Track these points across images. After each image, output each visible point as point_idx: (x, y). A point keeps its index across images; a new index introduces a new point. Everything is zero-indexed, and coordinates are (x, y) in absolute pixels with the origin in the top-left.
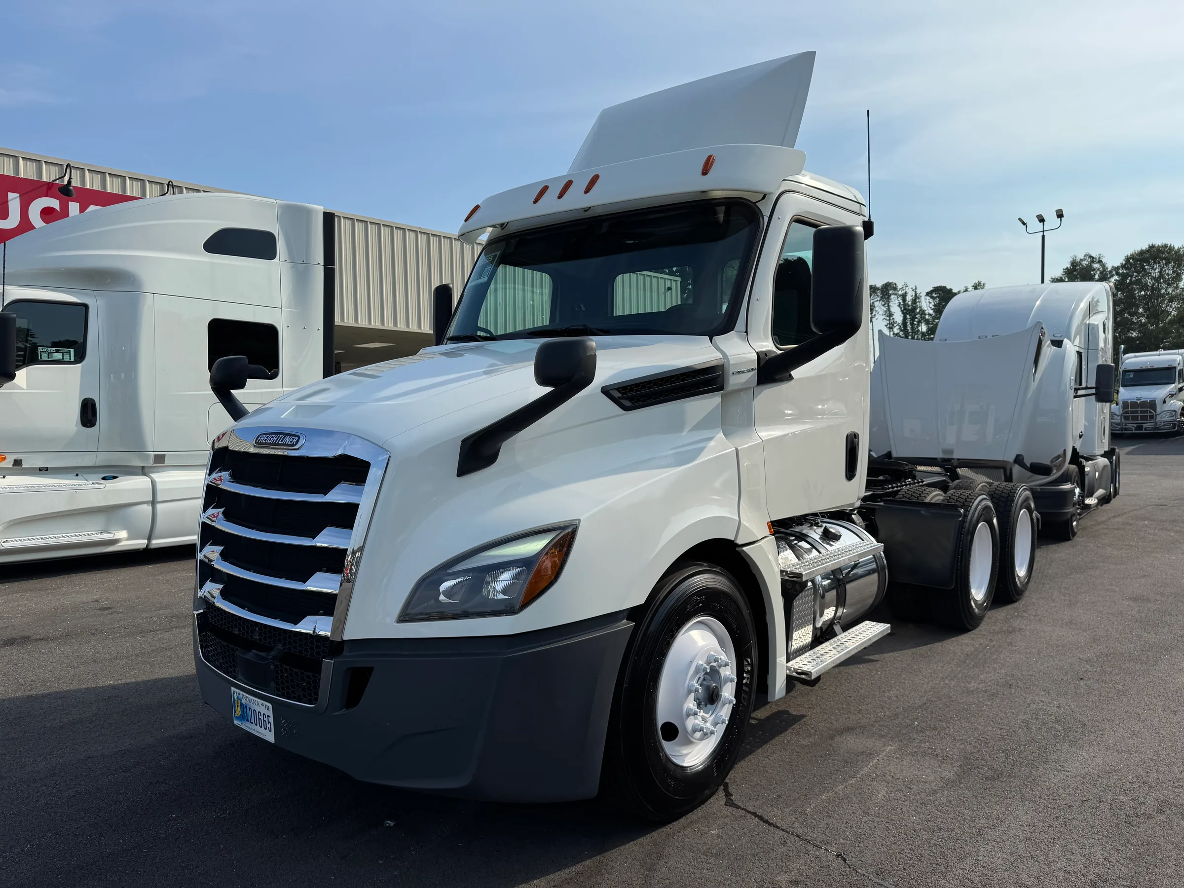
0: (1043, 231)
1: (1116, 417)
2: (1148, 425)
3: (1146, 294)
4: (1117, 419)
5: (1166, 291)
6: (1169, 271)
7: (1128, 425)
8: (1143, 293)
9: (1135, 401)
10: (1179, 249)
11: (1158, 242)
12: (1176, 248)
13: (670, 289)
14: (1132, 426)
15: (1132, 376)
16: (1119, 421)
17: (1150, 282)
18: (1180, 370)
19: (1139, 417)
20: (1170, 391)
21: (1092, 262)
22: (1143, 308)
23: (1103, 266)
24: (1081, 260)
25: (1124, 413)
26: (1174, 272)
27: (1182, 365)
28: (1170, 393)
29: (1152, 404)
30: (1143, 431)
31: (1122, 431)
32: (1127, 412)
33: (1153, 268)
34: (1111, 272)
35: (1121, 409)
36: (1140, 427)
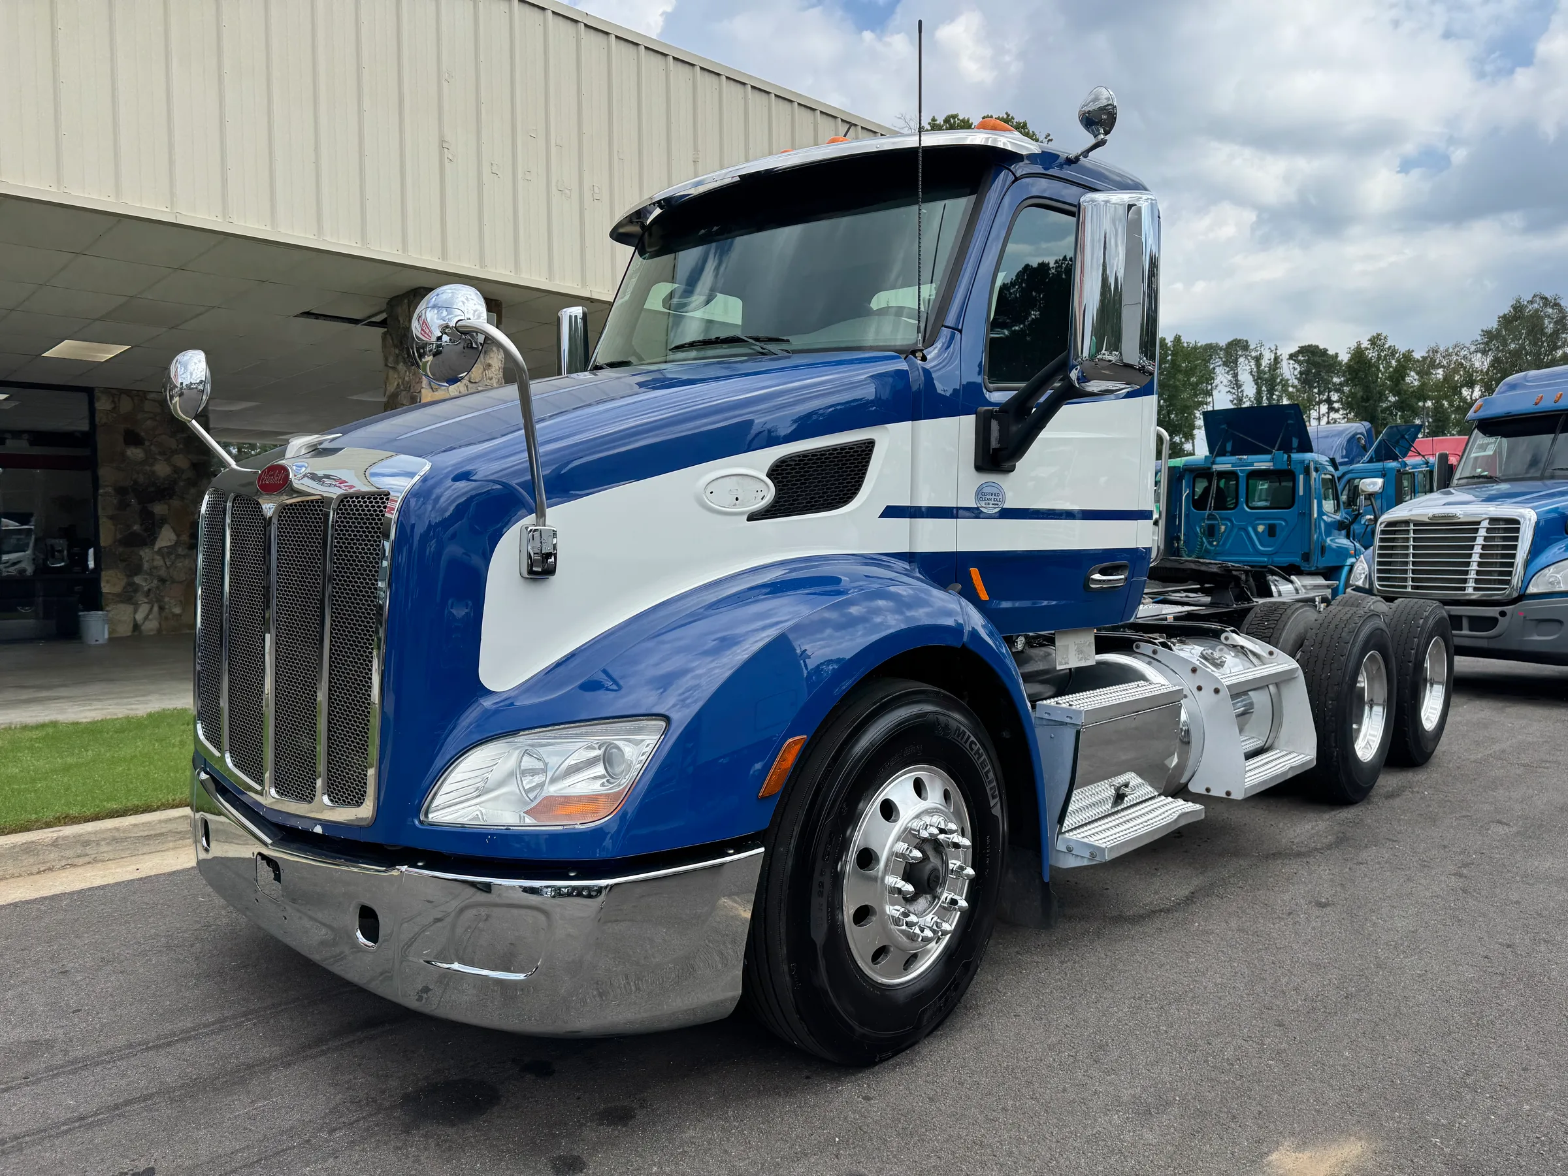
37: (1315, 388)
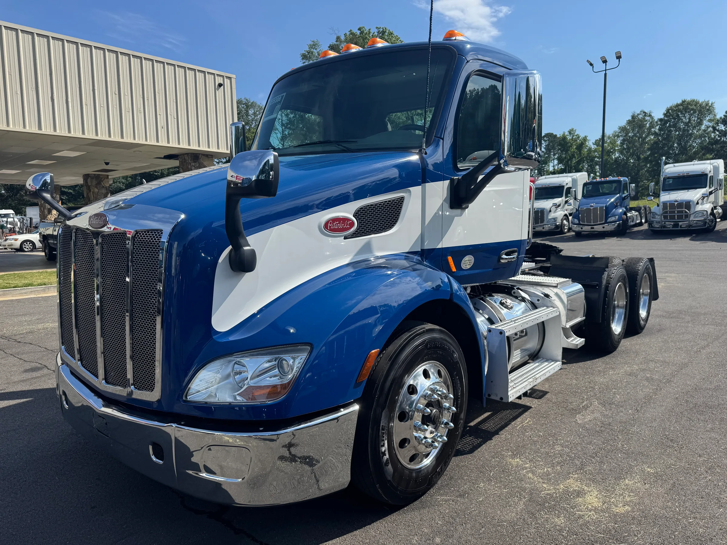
0: (606, 70)
1: (657, 217)
2: (683, 224)
3: (679, 133)
4: (658, 219)
5: (693, 131)
6: (694, 119)
7: (667, 223)
8: (677, 133)
9: (673, 202)
10: (702, 103)
11: (688, 98)
12: (701, 102)
13: (220, 85)
14: (669, 225)
15: (671, 182)
16: (659, 220)
17: (682, 126)
18: (710, 177)
19: (676, 216)
20: (703, 194)
21: (645, 115)
22: (677, 143)
23: (652, 118)
24: (638, 114)
25: (663, 213)
26: (698, 119)
27: (712, 172)
28: (703, 196)
29: (688, 204)
30: (679, 228)
31: (661, 228)
32: (666, 212)
33: (685, 116)
34: (656, 122)
35: (661, 210)
36: (676, 225)
37: (552, 152)
